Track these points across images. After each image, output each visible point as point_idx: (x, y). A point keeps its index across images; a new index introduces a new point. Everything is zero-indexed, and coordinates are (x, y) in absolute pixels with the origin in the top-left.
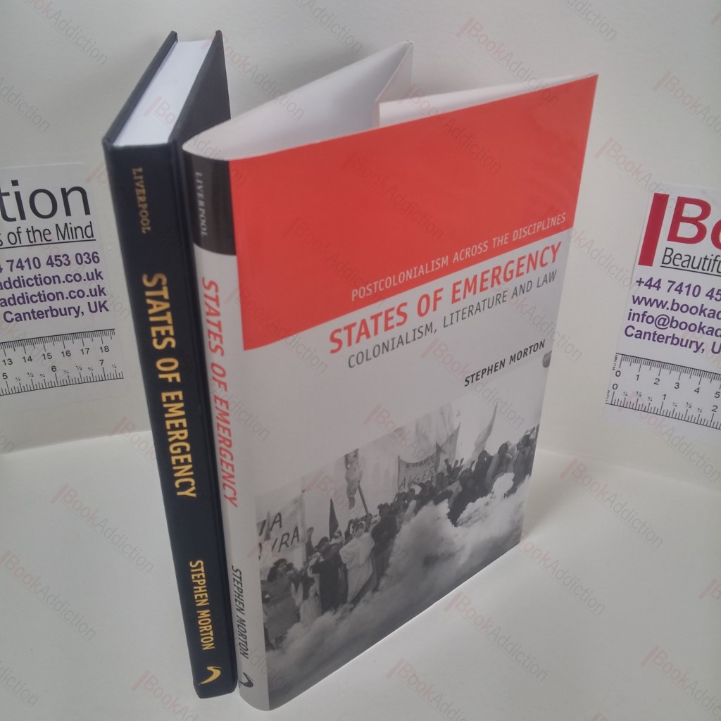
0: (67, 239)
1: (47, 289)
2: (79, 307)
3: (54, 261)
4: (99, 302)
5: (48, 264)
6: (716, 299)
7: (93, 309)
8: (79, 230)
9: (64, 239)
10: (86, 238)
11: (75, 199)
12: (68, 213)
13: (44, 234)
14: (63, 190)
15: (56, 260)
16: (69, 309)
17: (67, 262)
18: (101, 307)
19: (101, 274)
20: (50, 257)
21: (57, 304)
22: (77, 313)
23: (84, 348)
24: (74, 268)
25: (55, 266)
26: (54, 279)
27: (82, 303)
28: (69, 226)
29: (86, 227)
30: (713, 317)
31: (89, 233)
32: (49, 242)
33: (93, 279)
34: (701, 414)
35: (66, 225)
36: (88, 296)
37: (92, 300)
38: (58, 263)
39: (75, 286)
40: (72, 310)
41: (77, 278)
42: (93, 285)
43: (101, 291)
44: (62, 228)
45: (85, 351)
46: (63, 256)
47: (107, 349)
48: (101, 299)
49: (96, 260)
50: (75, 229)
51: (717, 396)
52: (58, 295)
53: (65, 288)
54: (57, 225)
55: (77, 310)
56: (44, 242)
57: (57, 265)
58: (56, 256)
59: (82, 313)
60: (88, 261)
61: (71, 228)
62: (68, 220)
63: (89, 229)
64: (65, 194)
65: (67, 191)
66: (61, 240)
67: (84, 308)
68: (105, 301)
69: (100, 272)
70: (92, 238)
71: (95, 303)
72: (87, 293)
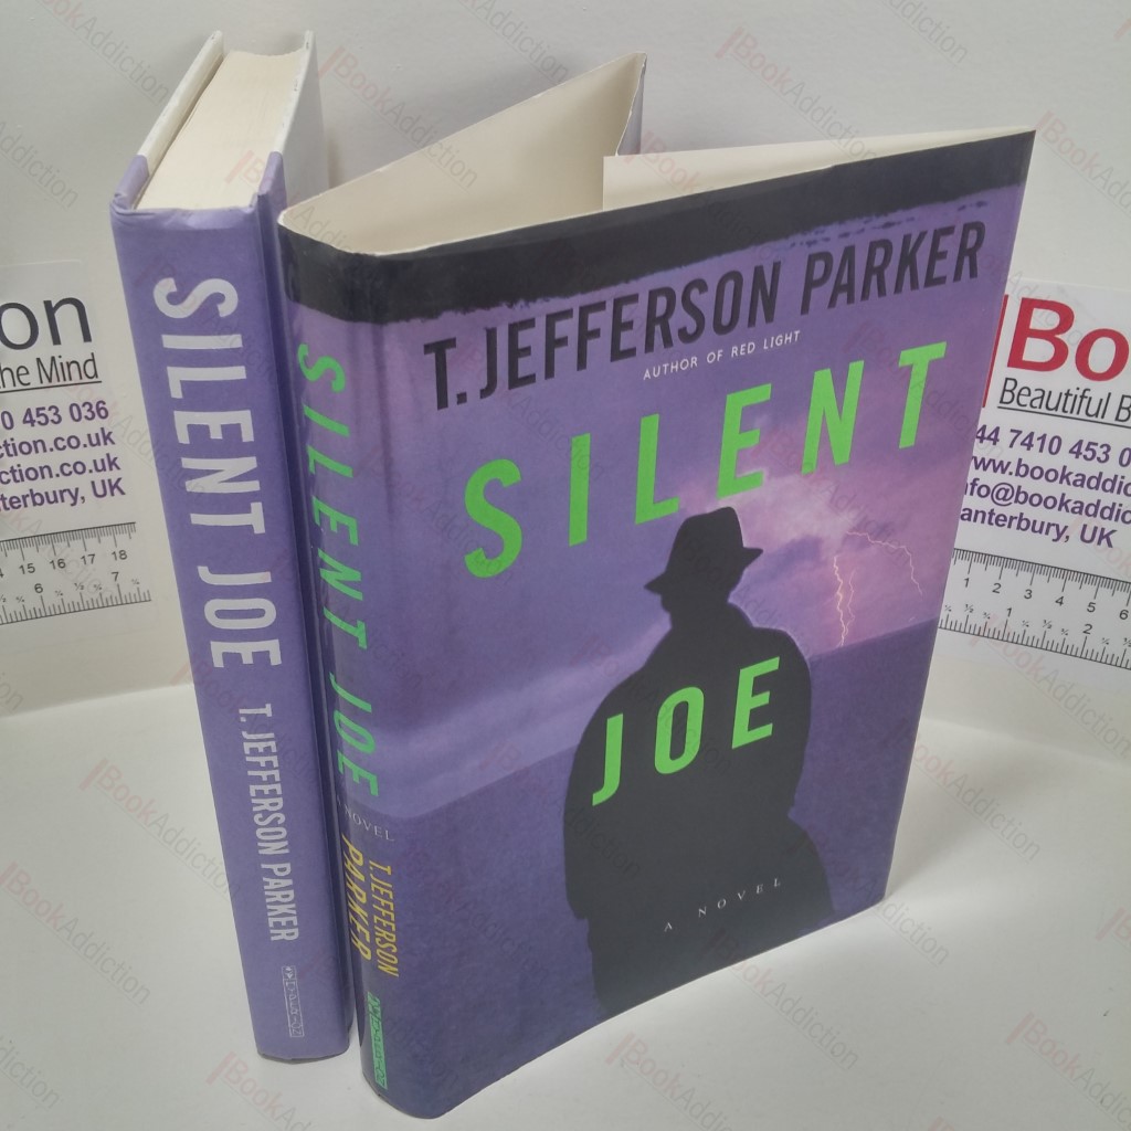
0: (55, 382)
1: (25, 462)
2: (77, 490)
3: (34, 417)
4: (109, 481)
5: (25, 422)
6: (1085, 457)
7: (100, 492)
8: (74, 366)
9: (50, 380)
10: (85, 380)
11: (67, 318)
12: (56, 340)
13: (18, 375)
14: (47, 304)
15: (38, 415)
16: (62, 492)
17: (56, 419)
18: (112, 488)
19: (112, 436)
20: (29, 411)
21: (41, 486)
22: (75, 498)
23: (86, 554)
24: (67, 428)
25: (36, 424)
26: (35, 446)
27: (81, 483)
28: (58, 361)
29: (86, 362)
30: (1082, 485)
31: (90, 372)
32: (26, 387)
33: (99, 443)
34: (1067, 637)
35: (53, 359)
36: (91, 471)
37: (98, 477)
38: (42, 419)
39: (70, 456)
40: (66, 495)
41: (73, 442)
42: (99, 453)
43: (113, 463)
44: (47, 365)
45: (88, 559)
46: (50, 409)
47: (123, 555)
48: (112, 475)
49: (103, 413)
50: (69, 366)
51: (1091, 609)
52: (42, 472)
53: (54, 459)
54: (38, 360)
55: (74, 494)
56: (19, 386)
57: (39, 423)
58: (38, 409)
59: (83, 498)
60: (90, 415)
61: (62, 364)
62: (55, 351)
63: (90, 365)
64: (50, 309)
65: (54, 305)
66: (46, 383)
67: (86, 491)
68: (119, 480)
69: (115, 459)
70: (94, 380)
71: (103, 482)
72: (90, 466)
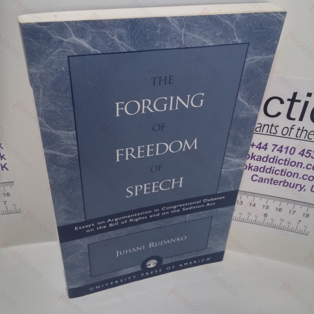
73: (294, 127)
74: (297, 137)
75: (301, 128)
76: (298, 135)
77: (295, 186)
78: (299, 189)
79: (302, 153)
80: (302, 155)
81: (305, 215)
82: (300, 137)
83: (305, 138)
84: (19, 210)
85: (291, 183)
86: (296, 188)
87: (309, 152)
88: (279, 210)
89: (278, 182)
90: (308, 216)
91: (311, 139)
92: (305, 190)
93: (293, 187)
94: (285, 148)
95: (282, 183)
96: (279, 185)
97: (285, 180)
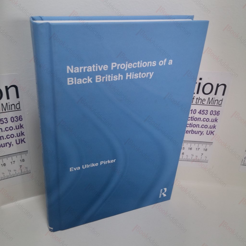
73: (194, 98)
74: (196, 103)
75: (198, 98)
76: (197, 102)
77: (198, 133)
78: (200, 134)
79: (200, 112)
80: (200, 113)
81: (205, 149)
82: (198, 103)
83: (201, 103)
84: (29, 171)
85: (195, 131)
86: (198, 134)
87: (204, 111)
88: (190, 149)
89: (188, 132)
90: (206, 150)
91: (204, 104)
92: (203, 134)
93: (197, 133)
94: (191, 111)
95: (191, 132)
96: (189, 133)
97: (192, 130)
